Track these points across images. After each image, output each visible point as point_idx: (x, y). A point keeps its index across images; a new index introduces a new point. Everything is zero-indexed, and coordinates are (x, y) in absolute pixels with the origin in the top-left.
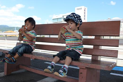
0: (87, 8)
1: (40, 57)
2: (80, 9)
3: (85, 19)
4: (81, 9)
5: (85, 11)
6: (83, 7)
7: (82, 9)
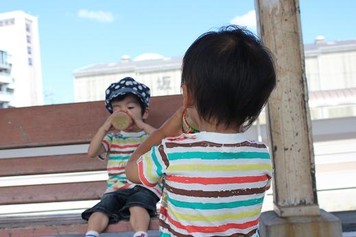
0: (35, 19)
1: (27, 228)
2: (7, 22)
3: (30, 64)
4: (12, 21)
5: (28, 29)
6: (20, 16)
7: (16, 22)
